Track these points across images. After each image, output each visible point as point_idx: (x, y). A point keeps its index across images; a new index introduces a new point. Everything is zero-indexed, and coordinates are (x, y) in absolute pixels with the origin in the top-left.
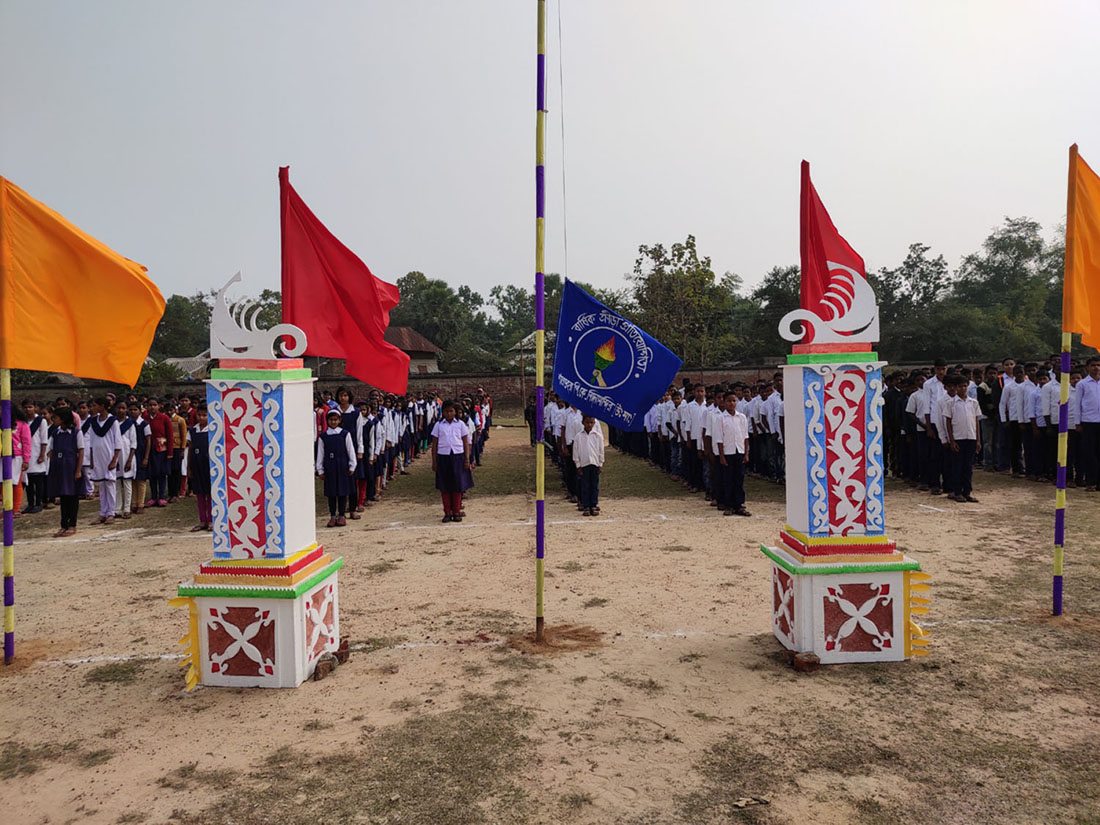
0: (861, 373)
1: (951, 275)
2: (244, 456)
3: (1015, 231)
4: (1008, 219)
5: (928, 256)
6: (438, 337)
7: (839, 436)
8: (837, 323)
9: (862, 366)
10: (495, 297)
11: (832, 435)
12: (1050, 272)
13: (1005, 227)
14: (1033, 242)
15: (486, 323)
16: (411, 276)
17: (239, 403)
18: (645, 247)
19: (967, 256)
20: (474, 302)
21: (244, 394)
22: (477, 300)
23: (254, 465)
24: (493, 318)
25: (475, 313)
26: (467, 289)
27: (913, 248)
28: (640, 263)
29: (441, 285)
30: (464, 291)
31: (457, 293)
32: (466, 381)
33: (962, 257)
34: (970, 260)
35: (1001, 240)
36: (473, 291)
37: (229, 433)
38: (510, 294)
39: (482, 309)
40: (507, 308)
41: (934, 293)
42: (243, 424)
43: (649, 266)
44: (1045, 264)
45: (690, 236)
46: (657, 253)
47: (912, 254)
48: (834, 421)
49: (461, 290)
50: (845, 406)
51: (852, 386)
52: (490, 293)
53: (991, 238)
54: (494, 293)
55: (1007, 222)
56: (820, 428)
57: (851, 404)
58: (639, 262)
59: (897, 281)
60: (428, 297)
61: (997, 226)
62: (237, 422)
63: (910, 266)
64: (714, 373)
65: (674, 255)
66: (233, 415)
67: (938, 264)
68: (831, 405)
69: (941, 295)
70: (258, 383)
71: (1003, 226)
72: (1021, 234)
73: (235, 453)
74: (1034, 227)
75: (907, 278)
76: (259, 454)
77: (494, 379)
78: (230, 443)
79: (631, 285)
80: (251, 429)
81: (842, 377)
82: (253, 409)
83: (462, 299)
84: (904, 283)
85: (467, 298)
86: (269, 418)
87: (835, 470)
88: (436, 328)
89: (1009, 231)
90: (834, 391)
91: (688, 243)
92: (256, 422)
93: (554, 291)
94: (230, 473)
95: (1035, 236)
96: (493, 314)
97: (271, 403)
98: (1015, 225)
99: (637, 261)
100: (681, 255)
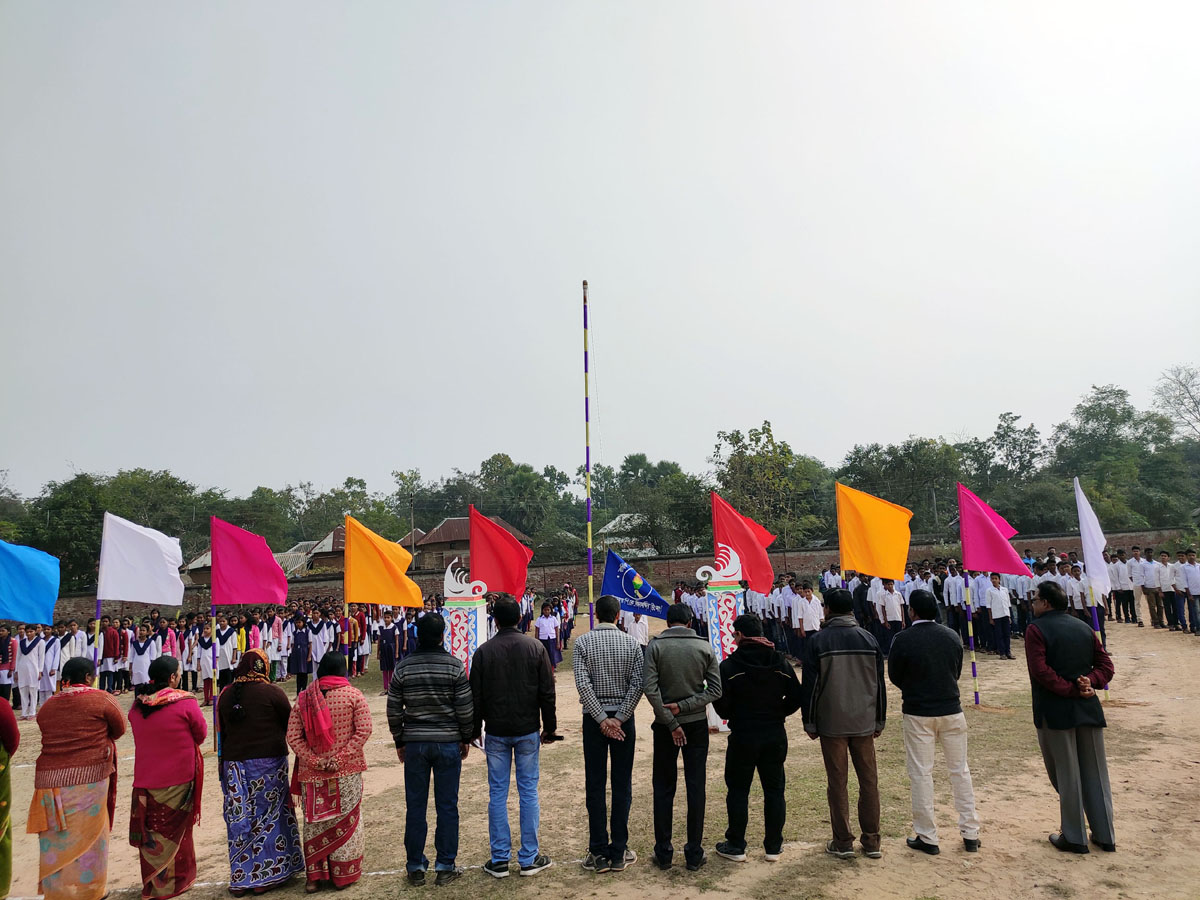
0: (734, 596)
1: (1045, 442)
2: (459, 641)
3: (1103, 398)
4: (1094, 387)
5: (1019, 425)
6: (524, 522)
7: (725, 624)
8: (723, 572)
9: (733, 592)
10: (581, 475)
11: (722, 624)
12: (1146, 440)
13: (1093, 394)
14: (1124, 409)
15: (574, 502)
16: (496, 458)
17: (458, 616)
18: (723, 433)
19: (1058, 425)
20: (560, 481)
21: (460, 613)
22: (563, 479)
23: (464, 644)
24: (580, 498)
25: (561, 494)
26: (553, 469)
27: (1003, 417)
28: (719, 449)
29: (526, 469)
30: (550, 472)
31: (542, 473)
32: (554, 570)
33: (1053, 426)
34: (1062, 428)
35: (1091, 407)
36: (559, 471)
37: (453, 630)
38: (597, 473)
39: (569, 489)
40: (594, 487)
41: (1030, 461)
42: (459, 626)
43: (727, 451)
44: (1141, 431)
45: (766, 422)
46: (735, 438)
47: (1003, 423)
48: (723, 617)
49: (546, 470)
50: (727, 610)
51: (730, 601)
52: (577, 471)
53: (1079, 406)
54: (580, 472)
55: (1095, 390)
56: (717, 621)
57: (730, 609)
58: (718, 447)
59: (990, 451)
60: (515, 482)
61: (1083, 395)
62: (456, 625)
63: (1003, 436)
64: (796, 554)
65: (752, 440)
66: (455, 622)
67: (1031, 431)
68: (721, 610)
69: (1038, 464)
70: (466, 608)
71: (1092, 394)
72: (1111, 402)
73: (456, 639)
74: (1121, 394)
75: (999, 448)
76: (466, 639)
77: (580, 566)
78: (453, 634)
79: (713, 468)
80: (463, 628)
81: (725, 597)
82: (464, 619)
83: (547, 479)
84: (998, 453)
85: (553, 478)
86: (471, 623)
87: (724, 640)
88: (523, 513)
89: (1098, 399)
90: (722, 603)
91: (764, 428)
92: (465, 625)
93: (640, 470)
94: (453, 648)
95: (1124, 402)
96: (579, 492)
97: (472, 616)
98: (1103, 393)
99: (716, 446)
100: (758, 440)
